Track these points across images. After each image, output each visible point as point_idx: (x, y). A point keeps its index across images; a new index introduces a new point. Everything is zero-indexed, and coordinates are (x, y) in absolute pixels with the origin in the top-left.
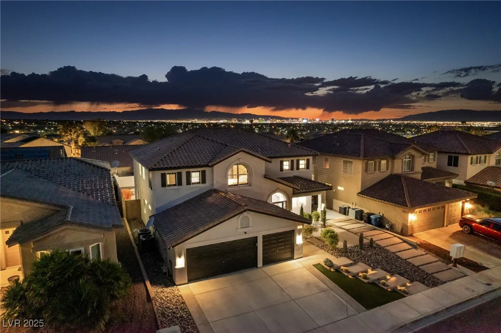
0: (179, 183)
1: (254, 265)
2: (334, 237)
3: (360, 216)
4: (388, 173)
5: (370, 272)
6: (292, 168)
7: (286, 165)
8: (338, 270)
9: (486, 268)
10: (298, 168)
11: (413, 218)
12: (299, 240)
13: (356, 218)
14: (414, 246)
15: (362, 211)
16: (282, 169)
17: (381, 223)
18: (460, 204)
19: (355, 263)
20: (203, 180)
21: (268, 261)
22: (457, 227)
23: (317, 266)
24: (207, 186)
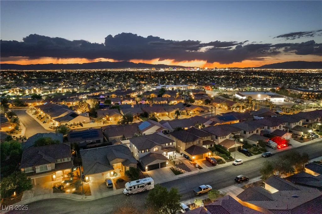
0: (144, 152)
1: (159, 168)
2: (174, 162)
4: (193, 145)
5: (180, 169)
6: (168, 145)
7: (167, 144)
8: (174, 169)
9: (202, 168)
10: (170, 145)
11: (194, 157)
12: (167, 163)
13: (184, 156)
14: (191, 164)
15: (185, 154)
16: (166, 146)
17: (188, 158)
18: (208, 153)
19: (177, 167)
21: (161, 167)
22: (205, 159)
23: (170, 168)
24: (150, 152)
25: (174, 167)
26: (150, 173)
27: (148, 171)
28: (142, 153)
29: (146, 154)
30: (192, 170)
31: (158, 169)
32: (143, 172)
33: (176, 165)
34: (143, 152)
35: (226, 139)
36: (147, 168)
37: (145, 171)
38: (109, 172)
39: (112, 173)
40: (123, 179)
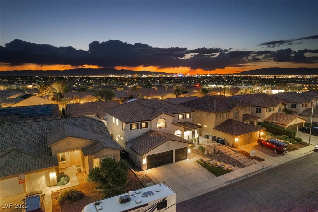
0: (137, 128)
1: (172, 162)
2: (203, 149)
3: (214, 139)
4: (227, 119)
5: (218, 163)
6: (183, 118)
7: (181, 116)
8: (205, 163)
9: (264, 160)
10: (186, 118)
11: (237, 140)
12: (189, 151)
14: (237, 152)
15: (215, 137)
16: (179, 119)
17: (223, 142)
18: (259, 132)
19: (212, 160)
20: (147, 126)
21: (176, 160)
22: (256, 143)
23: (197, 161)
24: (149, 128)
25: (206, 159)
26: (153, 175)
27: (149, 170)
28: (131, 129)
29: (140, 132)
30: (246, 164)
31: (170, 165)
32: (136, 172)
33: (208, 155)
34: (134, 127)
35: (274, 112)
36: (144, 161)
37: (140, 169)
38: (44, 172)
39: (53, 175)
40: (83, 191)
